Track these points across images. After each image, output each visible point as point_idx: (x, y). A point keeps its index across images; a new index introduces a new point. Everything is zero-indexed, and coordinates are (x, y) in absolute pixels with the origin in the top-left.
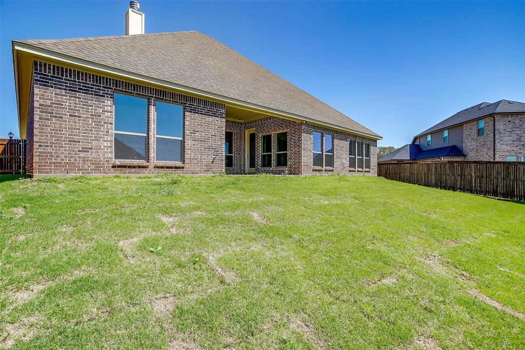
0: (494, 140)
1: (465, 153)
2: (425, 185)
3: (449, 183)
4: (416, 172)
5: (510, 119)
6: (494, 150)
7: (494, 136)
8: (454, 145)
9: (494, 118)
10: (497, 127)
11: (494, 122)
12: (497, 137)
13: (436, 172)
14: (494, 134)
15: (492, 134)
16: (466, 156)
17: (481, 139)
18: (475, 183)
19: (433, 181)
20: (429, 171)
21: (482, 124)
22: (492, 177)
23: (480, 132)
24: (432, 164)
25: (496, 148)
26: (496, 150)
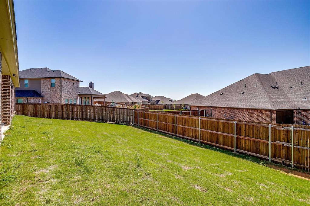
0: (61, 91)
1: (43, 95)
2: (47, 118)
3: (65, 116)
4: (39, 110)
5: (66, 81)
6: (61, 96)
7: (61, 88)
8: (34, 90)
9: (61, 80)
10: (62, 84)
11: (61, 82)
12: (62, 89)
13: (56, 110)
14: (61, 87)
15: (60, 87)
16: (43, 97)
17: (53, 89)
18: (80, 115)
19: (54, 115)
20: (50, 109)
21: (53, 81)
22: (87, 112)
23: (52, 85)
24: (53, 105)
25: (62, 94)
26: (62, 96)
